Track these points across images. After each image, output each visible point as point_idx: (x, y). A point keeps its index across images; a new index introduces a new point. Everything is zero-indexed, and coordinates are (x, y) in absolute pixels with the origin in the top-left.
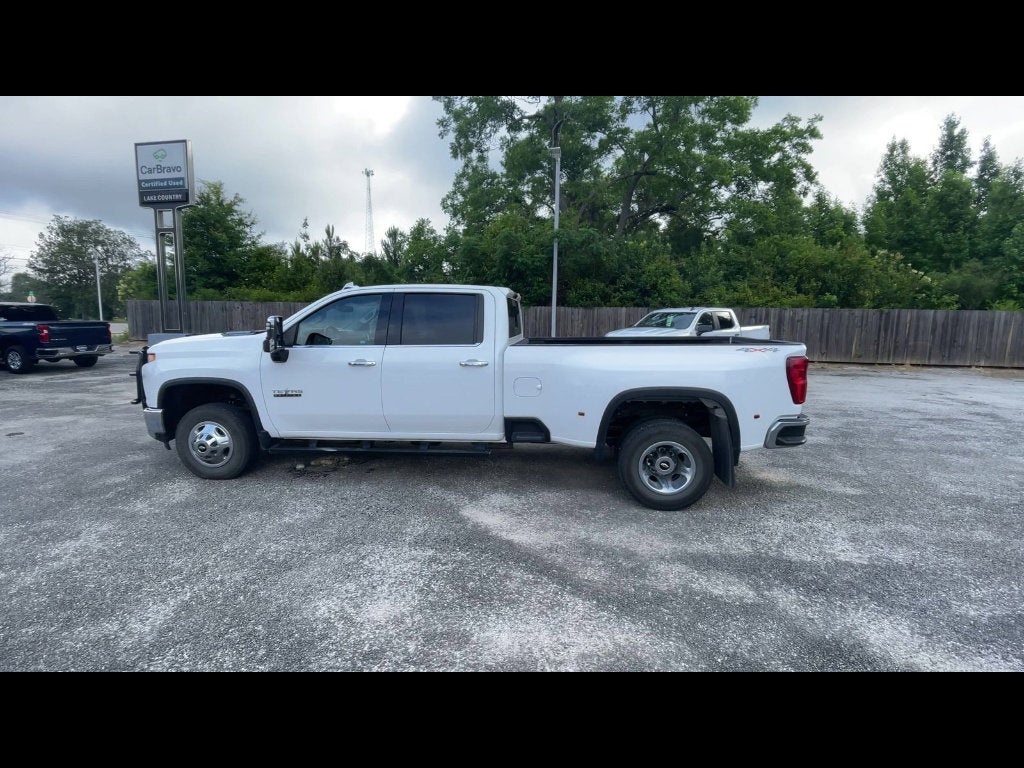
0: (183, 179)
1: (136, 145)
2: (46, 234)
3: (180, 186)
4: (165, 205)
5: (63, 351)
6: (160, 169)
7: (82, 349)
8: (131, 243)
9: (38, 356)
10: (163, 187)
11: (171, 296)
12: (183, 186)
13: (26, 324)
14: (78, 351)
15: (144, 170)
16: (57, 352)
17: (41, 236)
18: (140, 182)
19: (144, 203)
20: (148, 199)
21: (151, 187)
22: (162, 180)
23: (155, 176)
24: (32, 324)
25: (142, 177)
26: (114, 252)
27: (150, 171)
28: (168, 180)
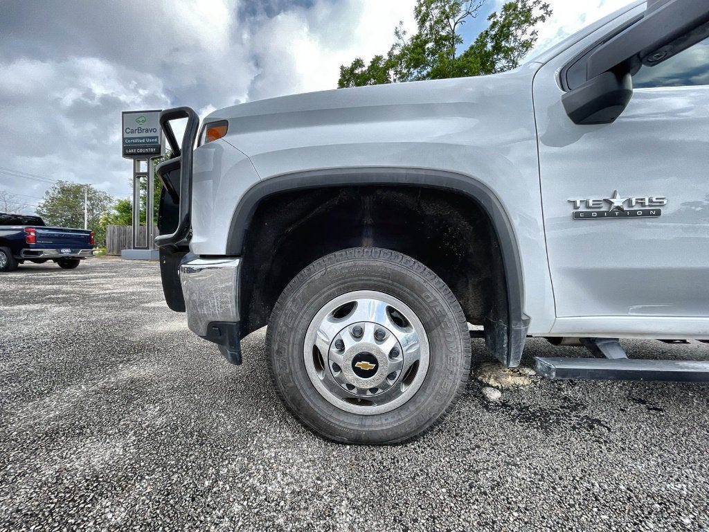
0: (157, 137)
1: (123, 113)
2: (51, 192)
3: (154, 142)
4: (142, 156)
5: (48, 252)
6: (140, 130)
7: (66, 252)
8: (110, 199)
9: (23, 256)
10: (142, 143)
11: (142, 223)
12: (157, 142)
13: (14, 227)
14: (61, 253)
15: (128, 131)
16: (42, 252)
17: (47, 193)
18: (124, 139)
19: (126, 155)
20: (130, 151)
21: (132, 143)
22: (142, 138)
23: (137, 135)
24: (20, 227)
25: (126, 136)
26: (98, 204)
27: (133, 132)
28: (145, 138)
